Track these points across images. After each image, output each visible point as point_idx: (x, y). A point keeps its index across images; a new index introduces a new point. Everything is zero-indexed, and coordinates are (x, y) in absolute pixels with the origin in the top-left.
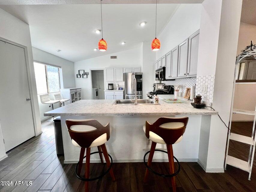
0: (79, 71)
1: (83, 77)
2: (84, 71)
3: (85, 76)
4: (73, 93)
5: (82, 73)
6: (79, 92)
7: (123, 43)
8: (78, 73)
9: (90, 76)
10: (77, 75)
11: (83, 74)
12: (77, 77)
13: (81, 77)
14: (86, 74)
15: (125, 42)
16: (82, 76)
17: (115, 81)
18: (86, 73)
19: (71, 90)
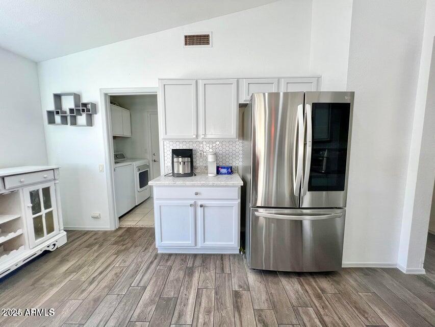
0: (59, 97)
1: (73, 124)
2: (77, 96)
3: (82, 119)
5: (68, 104)
9: (100, 118)
11: (72, 111)
12: (50, 122)
13: (64, 123)
14: (84, 109)
17: (200, 139)
18: (84, 105)
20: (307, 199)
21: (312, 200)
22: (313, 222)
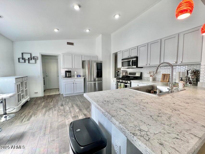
0: (22, 54)
1: (29, 63)
2: (31, 54)
3: (33, 61)
4: (18, 84)
5: (27, 57)
6: (26, 81)
7: (88, 31)
8: (21, 56)
9: (39, 61)
10: (19, 59)
11: (29, 58)
12: (19, 62)
13: (25, 62)
14: (35, 59)
15: (89, 30)
16: (27, 61)
17: (73, 68)
18: (33, 57)
19: (16, 78)
20: (97, 79)
21: (98, 79)
22: (98, 83)
